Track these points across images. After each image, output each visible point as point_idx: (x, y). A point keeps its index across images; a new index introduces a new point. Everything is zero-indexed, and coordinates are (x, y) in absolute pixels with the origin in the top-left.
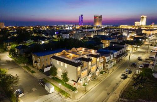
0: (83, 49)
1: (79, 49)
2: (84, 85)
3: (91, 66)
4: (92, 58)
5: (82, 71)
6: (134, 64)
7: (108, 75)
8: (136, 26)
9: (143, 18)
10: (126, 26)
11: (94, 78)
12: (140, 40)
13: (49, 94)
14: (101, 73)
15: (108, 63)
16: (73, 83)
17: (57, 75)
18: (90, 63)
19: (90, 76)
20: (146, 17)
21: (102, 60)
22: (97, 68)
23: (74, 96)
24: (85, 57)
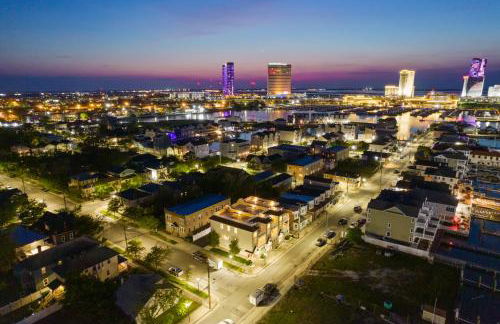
0: (256, 199)
1: (248, 199)
2: (262, 257)
3: (271, 229)
4: (272, 217)
5: (259, 236)
6: (341, 221)
7: (298, 241)
8: (388, 99)
9: (405, 75)
10: (362, 97)
11: (276, 247)
12: (376, 158)
13: (215, 270)
14: (287, 238)
15: (296, 221)
16: (247, 254)
17: (221, 245)
18: (269, 225)
19: (270, 243)
20: (414, 72)
21: (286, 217)
22: (280, 232)
23: (250, 271)
24: (262, 216)
